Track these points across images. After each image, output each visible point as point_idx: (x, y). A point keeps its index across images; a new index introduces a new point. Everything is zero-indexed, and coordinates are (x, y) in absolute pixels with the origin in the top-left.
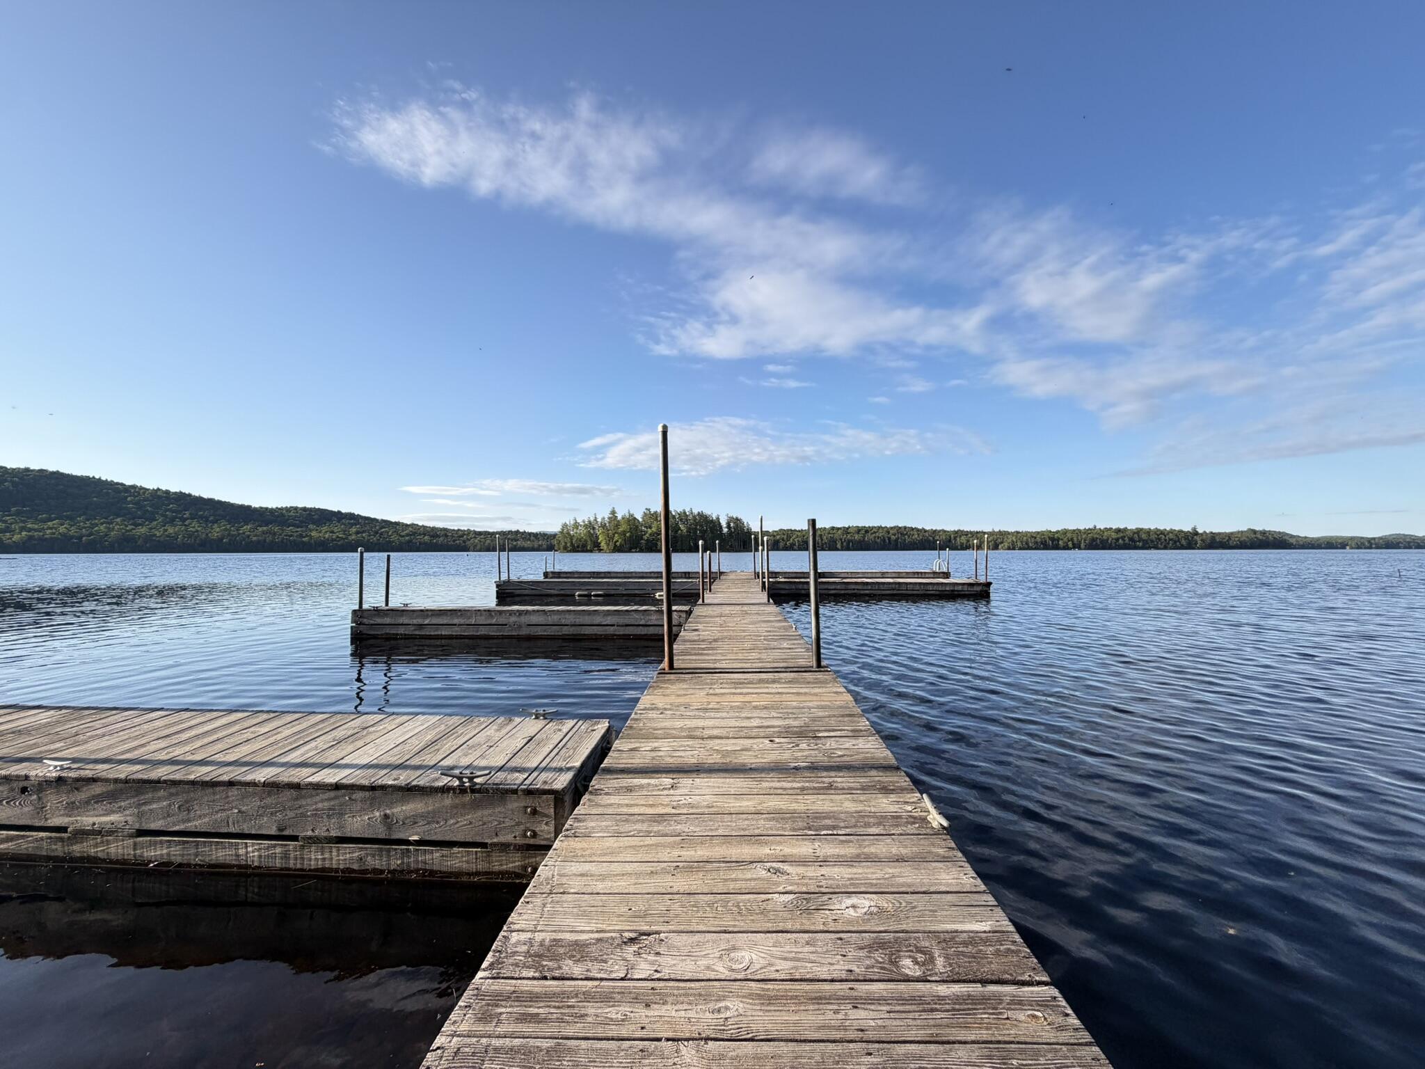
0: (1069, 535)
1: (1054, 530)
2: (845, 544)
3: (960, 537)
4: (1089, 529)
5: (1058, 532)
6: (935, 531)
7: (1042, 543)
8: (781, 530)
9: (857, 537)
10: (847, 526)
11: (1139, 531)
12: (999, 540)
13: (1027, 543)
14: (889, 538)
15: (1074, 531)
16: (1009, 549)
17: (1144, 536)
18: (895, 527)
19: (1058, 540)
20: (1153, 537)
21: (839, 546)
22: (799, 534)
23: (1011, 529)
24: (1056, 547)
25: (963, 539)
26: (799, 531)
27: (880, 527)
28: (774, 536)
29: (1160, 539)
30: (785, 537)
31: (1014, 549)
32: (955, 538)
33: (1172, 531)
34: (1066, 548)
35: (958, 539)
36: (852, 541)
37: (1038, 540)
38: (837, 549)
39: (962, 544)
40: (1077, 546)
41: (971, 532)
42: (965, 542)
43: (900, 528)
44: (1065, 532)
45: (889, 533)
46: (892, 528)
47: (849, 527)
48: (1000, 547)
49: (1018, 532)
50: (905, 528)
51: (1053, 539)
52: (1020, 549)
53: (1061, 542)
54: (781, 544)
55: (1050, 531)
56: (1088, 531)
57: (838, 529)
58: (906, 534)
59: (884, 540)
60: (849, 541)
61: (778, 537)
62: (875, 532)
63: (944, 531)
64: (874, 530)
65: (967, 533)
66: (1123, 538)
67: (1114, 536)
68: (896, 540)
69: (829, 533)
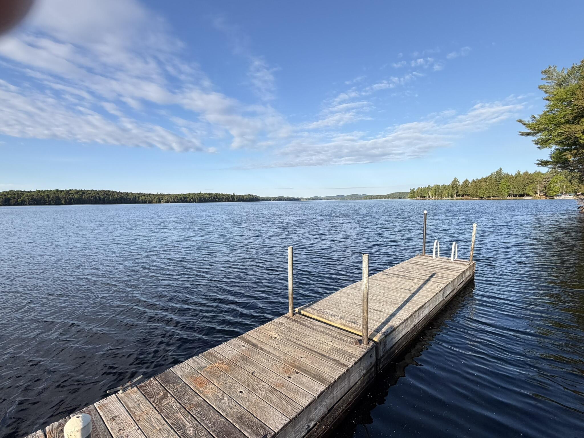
0: (191, 196)
1: (185, 194)
2: (68, 200)
3: (141, 196)
4: (199, 193)
5: (186, 194)
6: (127, 193)
7: (180, 200)
8: (11, 191)
9: (76, 196)
10: (68, 189)
11: (216, 194)
12: (161, 198)
13: (174, 200)
14: (99, 197)
15: (193, 194)
16: (166, 202)
17: (218, 197)
18: (102, 191)
19: (187, 198)
20: (221, 197)
21: (63, 202)
22: (29, 194)
23: (166, 193)
24: (186, 201)
25: (143, 198)
26: (28, 192)
27: (92, 191)
28: (5, 195)
29: (223, 198)
30: (16, 196)
31: (168, 202)
32: (138, 197)
33: (227, 195)
34: (190, 202)
35: (140, 198)
36: (73, 199)
37: (179, 198)
38: (62, 204)
39: (142, 200)
40: (194, 201)
41: (147, 194)
42: (144, 199)
43: (106, 191)
44: (189, 194)
45: (99, 194)
46: (100, 191)
47: (70, 190)
48: (162, 201)
49: (169, 195)
50: (109, 191)
51: (185, 198)
52: (171, 202)
53: (188, 199)
54: (13, 201)
55: (183, 194)
56: (199, 194)
57: (62, 191)
58: (110, 195)
59: (96, 198)
60: (71, 199)
61: (9, 196)
62: (89, 194)
63: (133, 193)
64: (89, 192)
65: (144, 195)
66: (211, 197)
67: (208, 196)
68: (104, 198)
69: (54, 194)
